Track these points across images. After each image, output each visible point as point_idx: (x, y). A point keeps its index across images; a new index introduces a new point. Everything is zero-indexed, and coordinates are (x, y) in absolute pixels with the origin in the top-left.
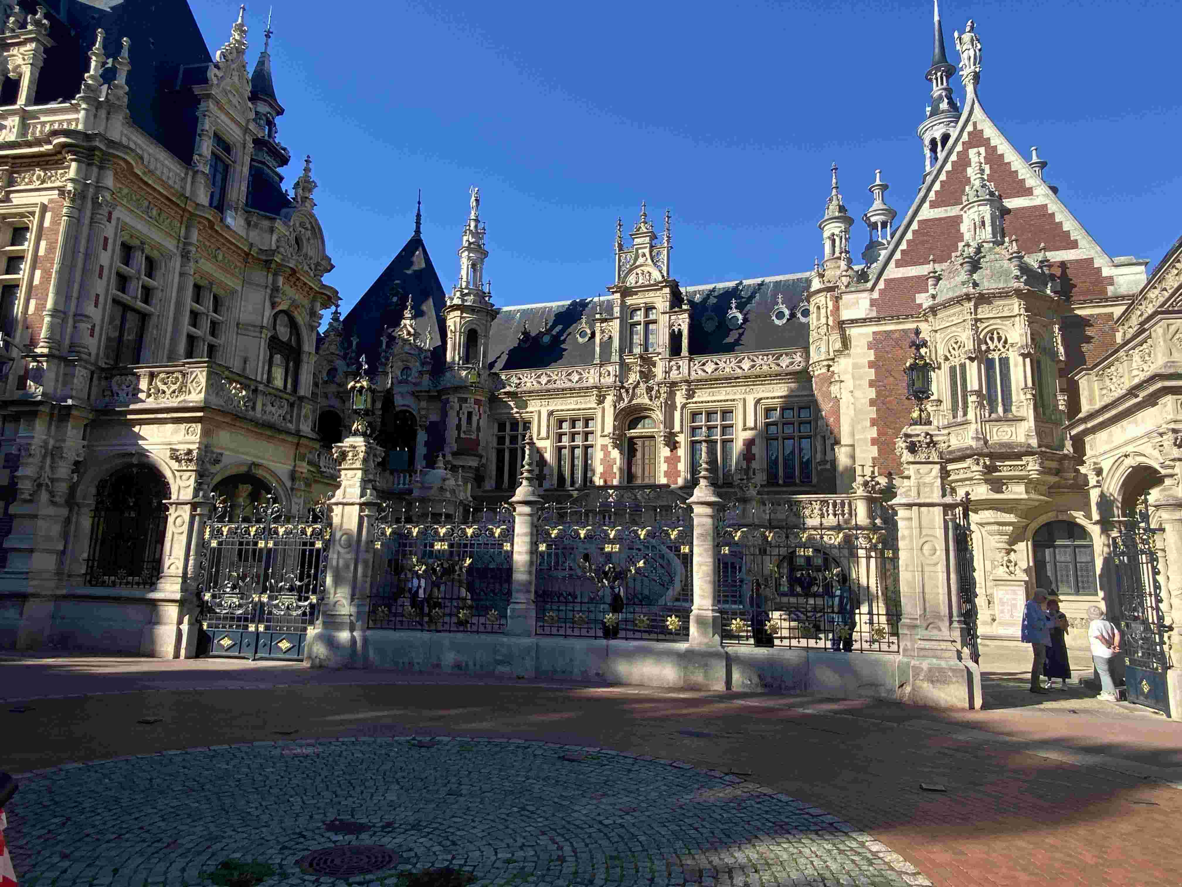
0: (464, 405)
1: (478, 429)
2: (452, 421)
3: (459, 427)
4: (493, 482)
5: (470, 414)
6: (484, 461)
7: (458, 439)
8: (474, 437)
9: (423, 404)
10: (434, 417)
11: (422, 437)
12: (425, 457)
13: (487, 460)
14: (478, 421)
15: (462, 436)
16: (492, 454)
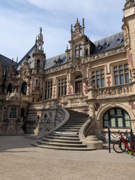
0: (35, 78)
1: (39, 84)
5: (37, 80)
6: (41, 92)
12: (28, 93)
13: (43, 92)
14: (39, 82)
15: (35, 86)
16: (44, 91)
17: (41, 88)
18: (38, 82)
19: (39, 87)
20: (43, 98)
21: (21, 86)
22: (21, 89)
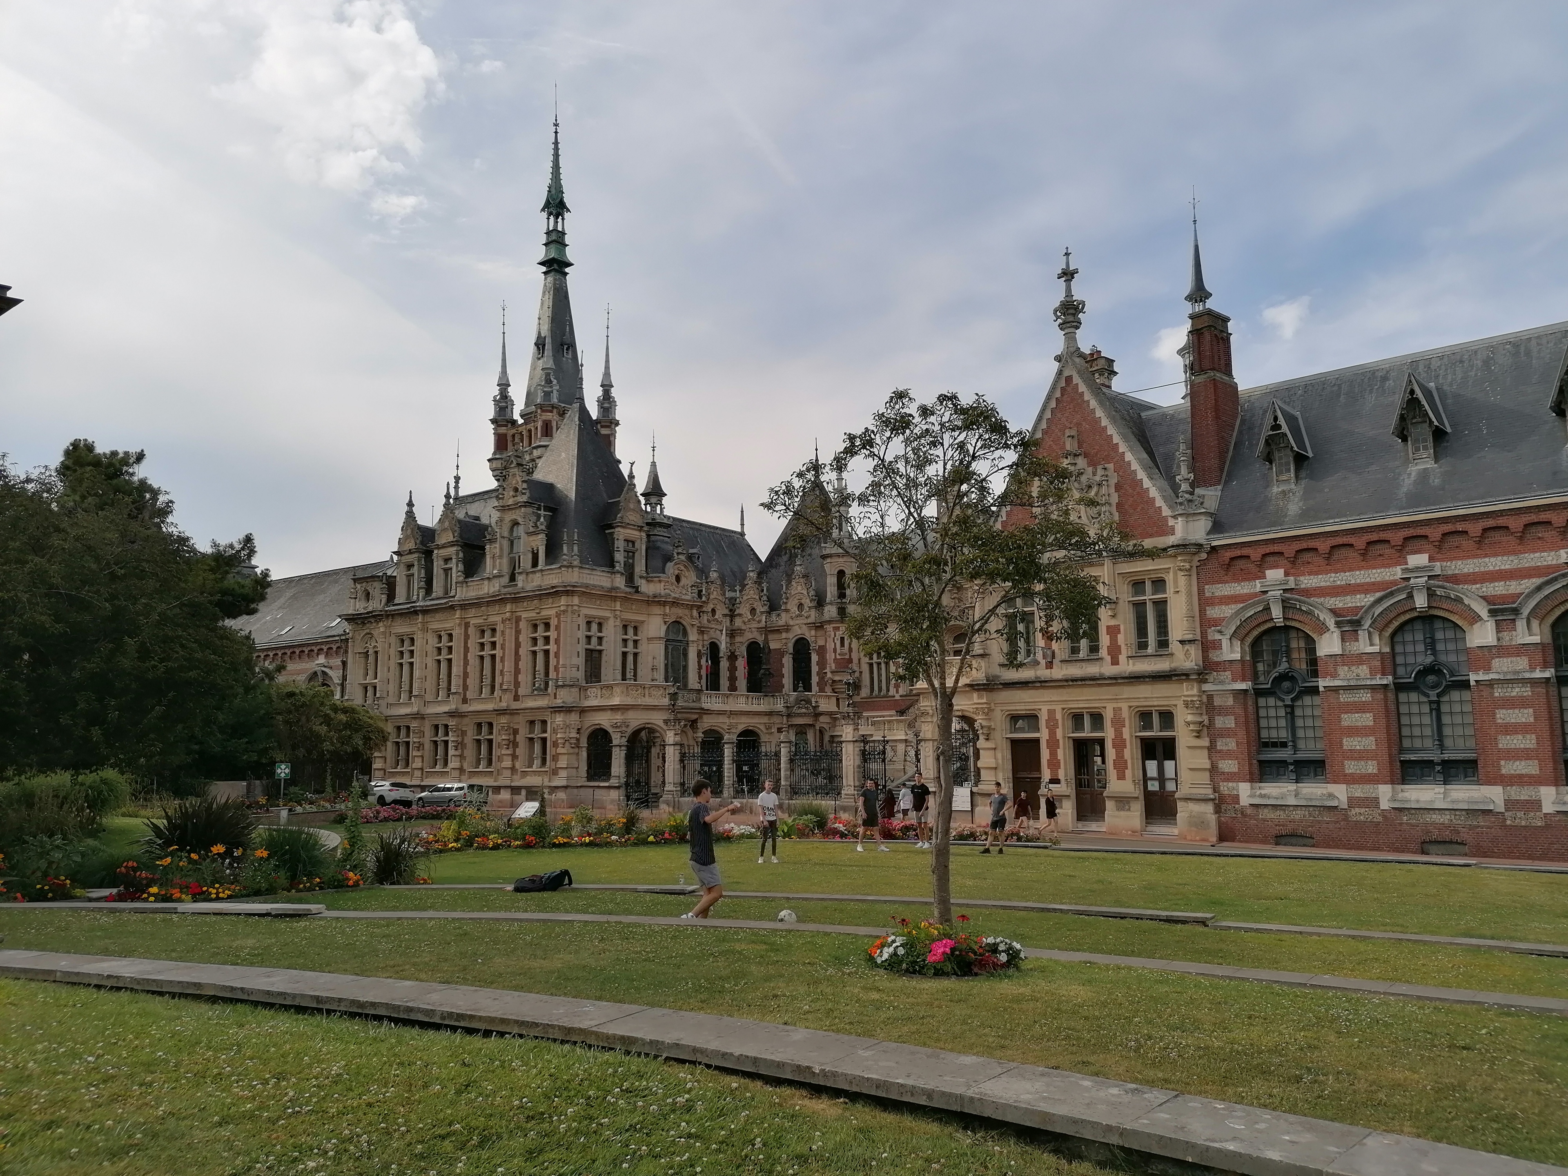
0: (837, 633)
1: (850, 650)
2: (830, 646)
3: (835, 650)
4: (869, 691)
5: (842, 639)
6: (857, 674)
7: (835, 659)
8: (847, 657)
9: (813, 632)
10: (821, 642)
11: (814, 658)
12: (817, 674)
13: (861, 672)
14: (850, 644)
15: (838, 657)
16: (865, 668)
17: (855, 661)
18: (846, 643)
19: (850, 661)
20: (865, 692)
21: (791, 650)
22: (791, 660)
